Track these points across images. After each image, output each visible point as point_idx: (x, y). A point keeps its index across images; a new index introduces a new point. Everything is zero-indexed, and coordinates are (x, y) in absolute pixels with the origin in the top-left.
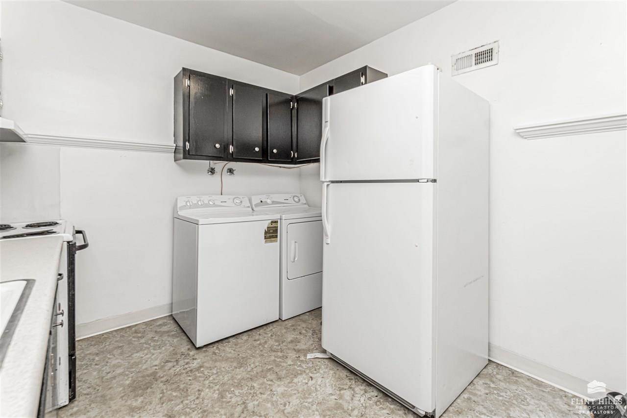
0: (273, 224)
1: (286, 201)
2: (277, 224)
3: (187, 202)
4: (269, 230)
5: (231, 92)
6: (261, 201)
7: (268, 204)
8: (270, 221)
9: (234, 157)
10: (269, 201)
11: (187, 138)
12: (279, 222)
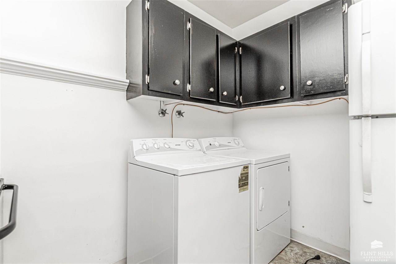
0: (245, 170)
1: (229, 144)
2: (248, 170)
3: (143, 145)
4: (242, 177)
5: (189, 26)
6: (210, 144)
7: (217, 147)
8: (242, 167)
9: (191, 96)
10: (217, 144)
11: (147, 70)
12: (249, 167)
